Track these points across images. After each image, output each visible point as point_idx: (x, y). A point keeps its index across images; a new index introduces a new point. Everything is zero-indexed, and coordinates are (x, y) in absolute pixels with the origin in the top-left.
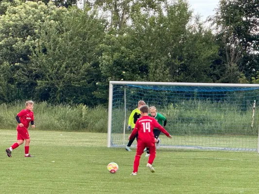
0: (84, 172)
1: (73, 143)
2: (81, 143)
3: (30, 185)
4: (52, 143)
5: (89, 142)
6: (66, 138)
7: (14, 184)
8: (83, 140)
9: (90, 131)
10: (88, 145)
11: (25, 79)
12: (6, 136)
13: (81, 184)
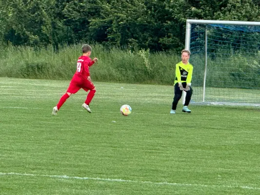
0: (154, 136)
1: (138, 99)
2: (149, 98)
3: (85, 151)
4: (110, 97)
5: (158, 97)
6: (128, 92)
7: (63, 149)
8: (150, 94)
9: (159, 84)
10: (157, 101)
11: (76, 16)
12: (51, 88)
13: (149, 151)
